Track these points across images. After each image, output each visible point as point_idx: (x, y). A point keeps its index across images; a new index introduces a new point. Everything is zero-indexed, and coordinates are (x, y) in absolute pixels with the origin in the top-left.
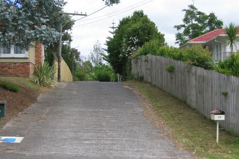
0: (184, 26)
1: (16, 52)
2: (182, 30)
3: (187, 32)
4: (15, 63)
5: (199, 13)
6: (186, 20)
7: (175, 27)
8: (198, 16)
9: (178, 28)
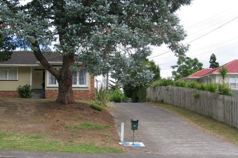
0: (177, 66)
1: (80, 84)
2: (176, 69)
3: (179, 70)
4: (79, 91)
5: (188, 58)
6: (179, 63)
7: (172, 67)
8: (187, 60)
9: (173, 67)
